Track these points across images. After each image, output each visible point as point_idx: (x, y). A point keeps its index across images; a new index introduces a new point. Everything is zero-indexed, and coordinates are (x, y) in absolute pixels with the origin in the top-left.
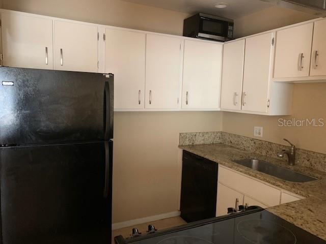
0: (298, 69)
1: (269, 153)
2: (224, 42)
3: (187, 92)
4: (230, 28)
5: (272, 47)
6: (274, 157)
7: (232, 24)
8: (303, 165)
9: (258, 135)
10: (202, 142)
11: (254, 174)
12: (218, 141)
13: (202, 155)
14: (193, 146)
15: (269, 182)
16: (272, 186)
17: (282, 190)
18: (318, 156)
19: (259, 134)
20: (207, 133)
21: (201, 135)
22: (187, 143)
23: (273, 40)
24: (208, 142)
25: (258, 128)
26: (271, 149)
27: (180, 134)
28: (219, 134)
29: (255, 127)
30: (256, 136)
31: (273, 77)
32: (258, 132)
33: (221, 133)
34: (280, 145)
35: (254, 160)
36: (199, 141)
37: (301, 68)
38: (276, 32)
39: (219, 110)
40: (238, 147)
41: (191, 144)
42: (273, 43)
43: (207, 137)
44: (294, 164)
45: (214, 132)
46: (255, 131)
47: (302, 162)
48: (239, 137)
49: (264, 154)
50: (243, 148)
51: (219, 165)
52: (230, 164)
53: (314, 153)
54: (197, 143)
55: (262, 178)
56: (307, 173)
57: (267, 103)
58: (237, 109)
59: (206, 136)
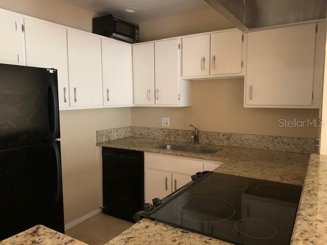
0: (202, 69)
1: (177, 138)
2: (132, 43)
3: (108, 90)
4: (137, 31)
5: (179, 51)
6: (181, 140)
7: (138, 28)
8: (204, 143)
9: (165, 125)
10: (116, 138)
11: (180, 154)
12: (129, 134)
13: (127, 148)
14: (109, 142)
15: (193, 157)
16: (197, 159)
17: (204, 161)
18: (214, 134)
19: (167, 124)
20: (120, 128)
21: (115, 131)
22: (104, 139)
23: (179, 45)
24: (121, 137)
25: (165, 119)
26: (178, 135)
27: (97, 132)
28: (129, 129)
29: (163, 118)
30: (164, 125)
31: (182, 75)
32: (165, 122)
33: (131, 127)
34: (185, 130)
35: (168, 146)
36: (114, 136)
37: (203, 68)
38: (182, 39)
39: (133, 106)
40: (148, 137)
41: (107, 140)
42: (179, 48)
43: (120, 133)
44: (198, 144)
45: (125, 128)
46: (163, 121)
47: (203, 141)
48: (149, 129)
49: (172, 139)
50: (153, 137)
51: (145, 153)
52: (157, 150)
53: (211, 132)
54: (112, 139)
55: (188, 155)
56: (209, 148)
57: (178, 97)
58: (151, 103)
59: (120, 131)
